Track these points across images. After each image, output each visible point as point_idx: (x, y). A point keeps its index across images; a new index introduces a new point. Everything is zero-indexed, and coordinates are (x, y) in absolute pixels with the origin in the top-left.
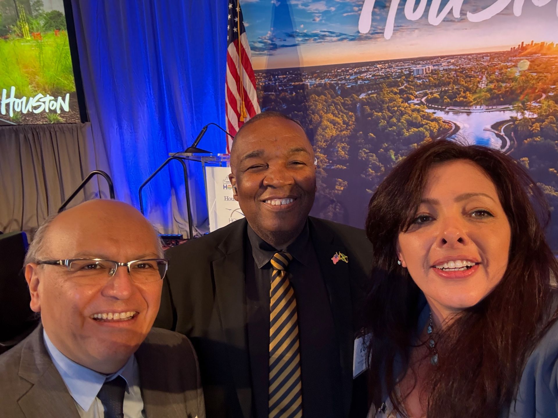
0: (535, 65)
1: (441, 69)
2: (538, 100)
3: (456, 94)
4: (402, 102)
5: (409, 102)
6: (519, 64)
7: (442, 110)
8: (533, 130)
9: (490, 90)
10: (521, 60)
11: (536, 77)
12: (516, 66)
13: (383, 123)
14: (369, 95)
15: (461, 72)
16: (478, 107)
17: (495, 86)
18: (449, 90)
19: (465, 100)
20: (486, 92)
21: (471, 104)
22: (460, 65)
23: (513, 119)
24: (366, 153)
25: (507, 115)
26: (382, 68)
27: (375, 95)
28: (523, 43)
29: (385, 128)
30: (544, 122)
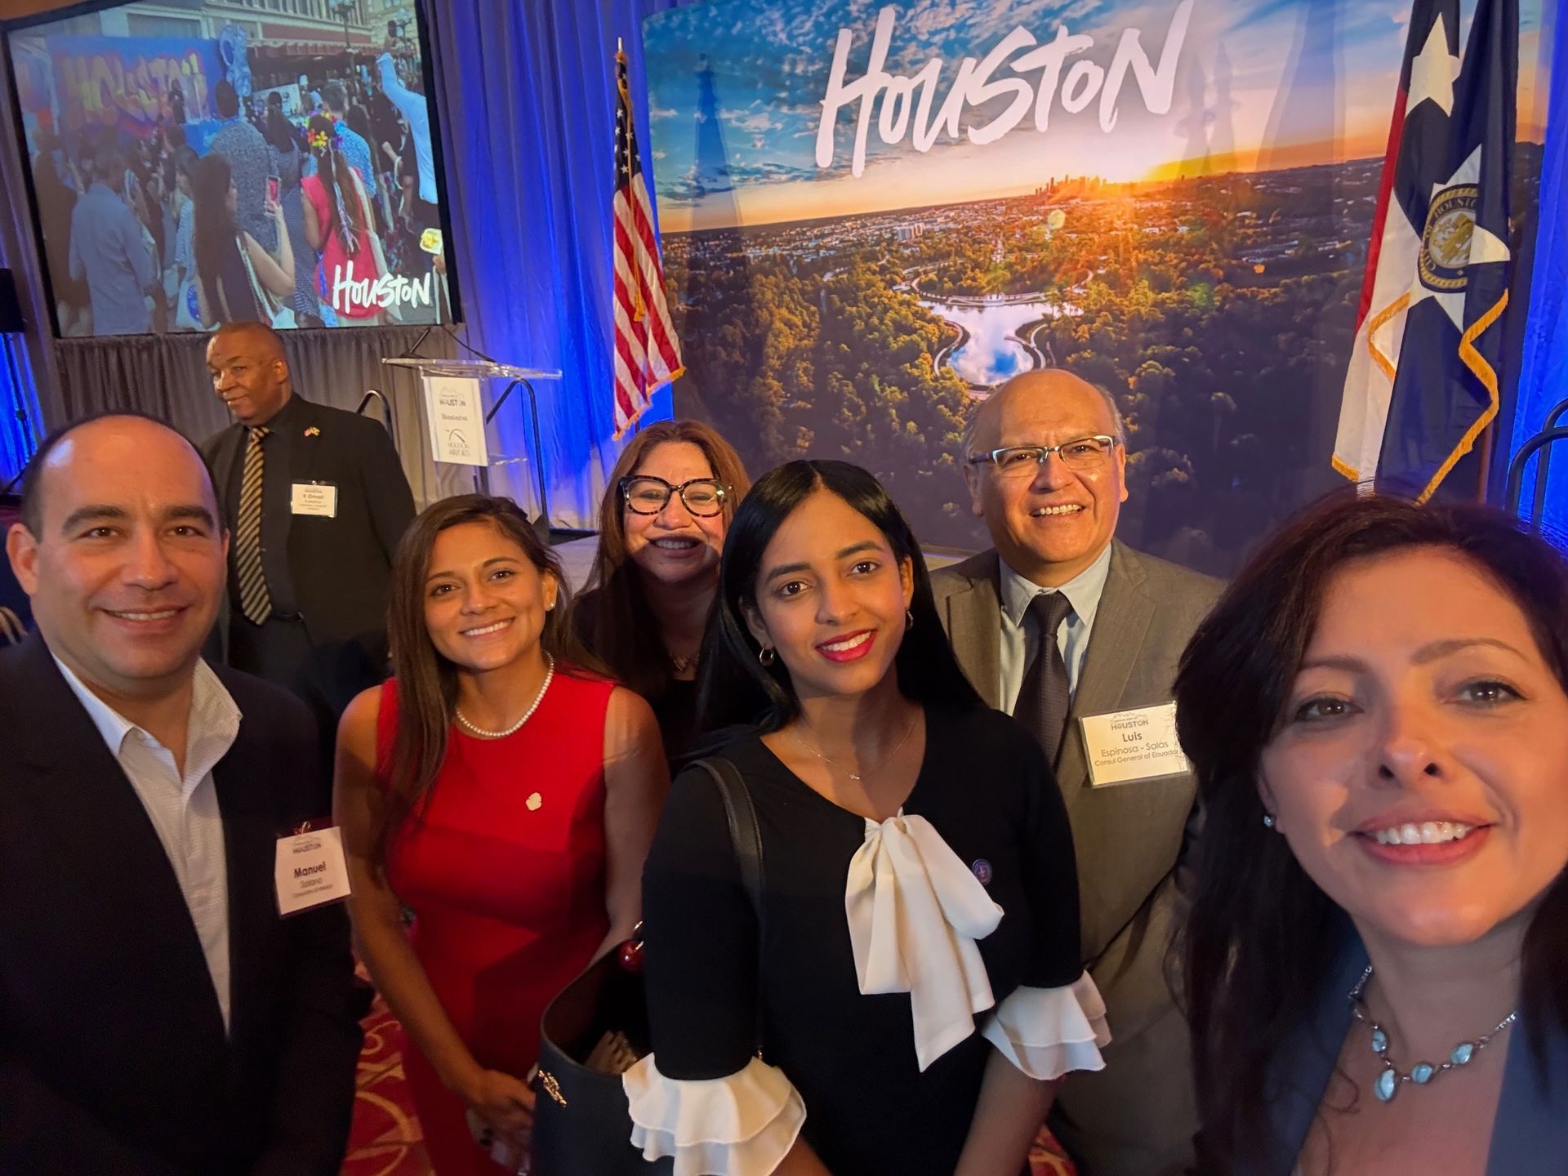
0: (1074, 219)
1: (937, 228)
2: (1083, 283)
3: (961, 272)
4: (885, 289)
5: (895, 288)
6: (1050, 218)
7: (942, 302)
8: (1079, 338)
9: (1009, 266)
10: (1051, 210)
11: (1076, 241)
12: (1044, 222)
13: (860, 325)
14: (836, 275)
15: (966, 234)
16: (994, 297)
17: (1016, 258)
18: (949, 266)
19: (974, 284)
20: (1005, 268)
21: (984, 291)
22: (963, 221)
23: (1048, 319)
24: (838, 380)
25: (1036, 312)
26: (853, 229)
27: (845, 276)
28: (1052, 179)
29: (862, 335)
30: (1095, 322)
